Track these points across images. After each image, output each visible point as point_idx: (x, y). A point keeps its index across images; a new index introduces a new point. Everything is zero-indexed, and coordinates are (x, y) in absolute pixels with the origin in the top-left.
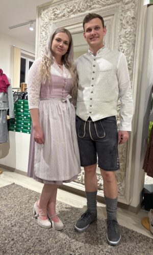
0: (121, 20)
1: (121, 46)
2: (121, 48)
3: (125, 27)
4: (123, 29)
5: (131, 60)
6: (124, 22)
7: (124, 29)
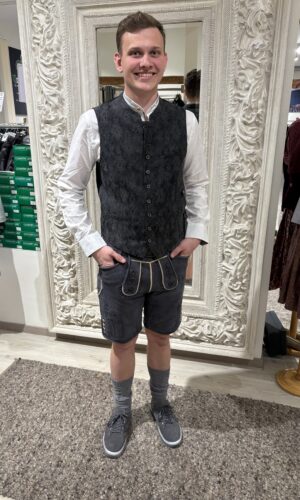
0: (240, 14)
1: (241, 74)
2: (241, 78)
3: (250, 33)
4: (245, 37)
5: (262, 107)
6: (250, 22)
7: (249, 36)
